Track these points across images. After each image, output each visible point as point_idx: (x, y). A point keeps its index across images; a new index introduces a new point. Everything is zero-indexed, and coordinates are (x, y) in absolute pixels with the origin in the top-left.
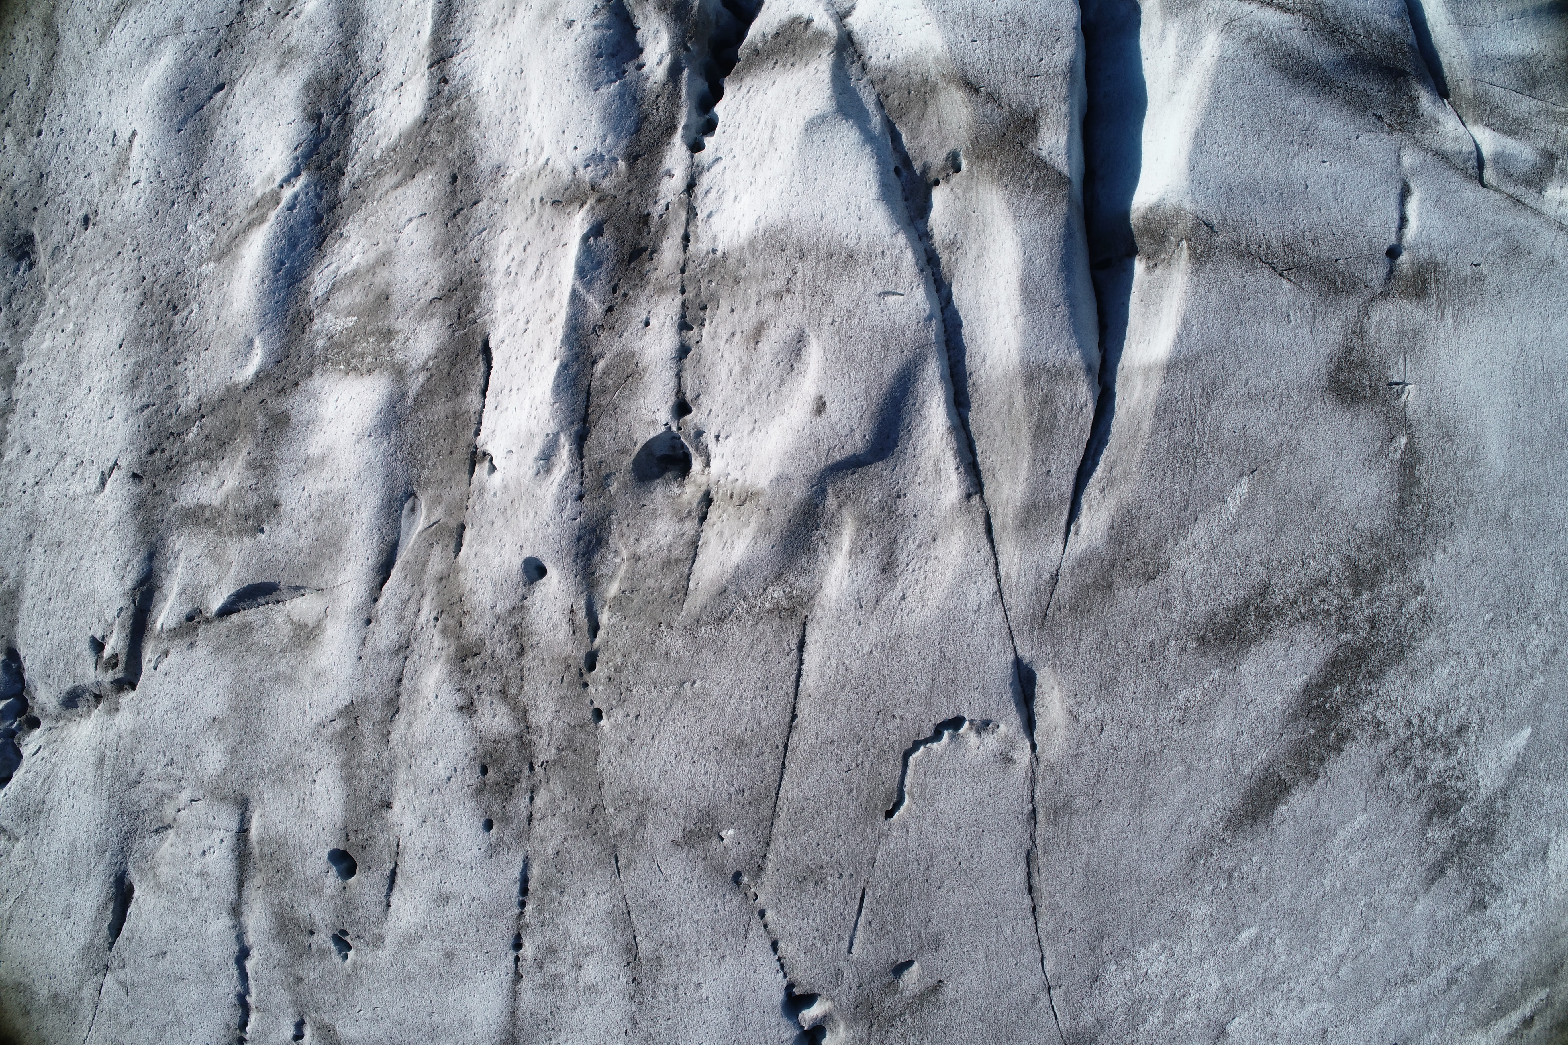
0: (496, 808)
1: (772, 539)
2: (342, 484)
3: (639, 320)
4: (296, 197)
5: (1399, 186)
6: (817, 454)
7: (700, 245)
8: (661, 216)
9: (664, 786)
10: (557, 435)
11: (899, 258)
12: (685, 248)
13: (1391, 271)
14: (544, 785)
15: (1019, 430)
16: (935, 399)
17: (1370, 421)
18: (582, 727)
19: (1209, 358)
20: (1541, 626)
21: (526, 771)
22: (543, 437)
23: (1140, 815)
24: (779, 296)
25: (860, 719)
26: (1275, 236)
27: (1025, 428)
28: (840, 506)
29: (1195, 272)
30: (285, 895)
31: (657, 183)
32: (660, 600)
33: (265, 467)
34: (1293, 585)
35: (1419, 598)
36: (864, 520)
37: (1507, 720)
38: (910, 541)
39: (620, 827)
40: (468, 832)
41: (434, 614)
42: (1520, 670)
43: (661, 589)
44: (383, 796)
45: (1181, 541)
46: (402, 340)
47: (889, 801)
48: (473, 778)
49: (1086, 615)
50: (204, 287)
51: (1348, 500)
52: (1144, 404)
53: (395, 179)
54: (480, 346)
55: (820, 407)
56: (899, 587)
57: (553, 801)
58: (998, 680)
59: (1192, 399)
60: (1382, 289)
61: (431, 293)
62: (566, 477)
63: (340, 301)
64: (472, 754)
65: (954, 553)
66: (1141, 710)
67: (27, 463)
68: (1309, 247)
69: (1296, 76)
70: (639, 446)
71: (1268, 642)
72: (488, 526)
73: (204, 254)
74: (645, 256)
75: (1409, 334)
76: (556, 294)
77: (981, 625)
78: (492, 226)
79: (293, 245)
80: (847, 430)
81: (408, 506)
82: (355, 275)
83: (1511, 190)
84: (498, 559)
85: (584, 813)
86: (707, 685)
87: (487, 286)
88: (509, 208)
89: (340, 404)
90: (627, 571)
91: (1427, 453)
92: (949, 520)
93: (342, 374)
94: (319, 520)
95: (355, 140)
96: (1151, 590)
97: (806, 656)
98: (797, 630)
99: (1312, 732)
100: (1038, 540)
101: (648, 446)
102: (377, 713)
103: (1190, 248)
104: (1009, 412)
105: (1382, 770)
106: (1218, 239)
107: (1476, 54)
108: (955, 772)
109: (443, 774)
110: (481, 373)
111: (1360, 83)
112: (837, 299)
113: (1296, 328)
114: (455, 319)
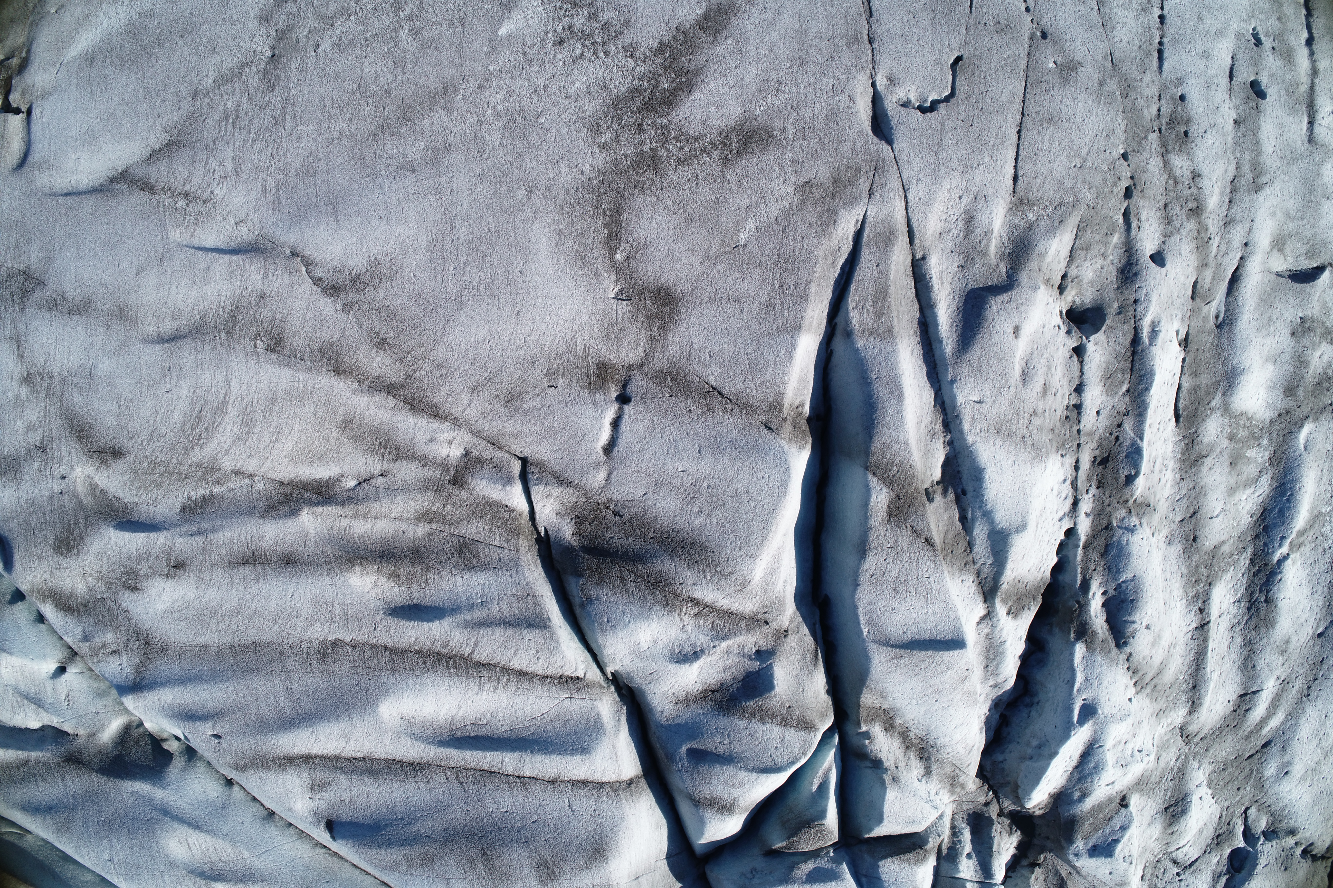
0: (1179, 109)
1: (1037, 250)
2: (1258, 340)
3: (1103, 416)
4: (1280, 546)
5: (615, 453)
6: (1017, 300)
7: (1070, 461)
8: (1091, 486)
9: (1090, 103)
10: (1150, 344)
11: (972, 426)
12: (1078, 461)
13: (625, 386)
14: (1153, 118)
16: (944, 326)
17: (646, 273)
19: (770, 331)
20: (494, 107)
21: (1163, 128)
22: (1157, 345)
23: (801, 26)
24: (1035, 413)
25: (982, 124)
26: (721, 418)
27: (892, 298)
28: (998, 266)
29: (781, 394)
30: (1289, 76)
31: (1094, 509)
32: (1093, 225)
34: (704, 163)
35: (603, 141)
36: (984, 253)
37: (520, 43)
38: (955, 236)
39: (1112, 82)
40: (1194, 96)
41: (1211, 242)
42: (511, 78)
43: (1092, 232)
44: (1239, 129)
45: (787, 205)
46: (1224, 431)
47: (960, 67)
48: (1193, 130)
49: (850, 165)
50: (1328, 495)
51: (664, 218)
52: (813, 305)
53: (1223, 549)
54: (1181, 419)
55: (1016, 331)
56: (963, 205)
57: (1148, 106)
58: (901, 133)
60: (632, 373)
61: (1208, 461)
62: (1144, 316)
63: (1253, 470)
64: (1193, 145)
65: (931, 222)
66: (808, 95)
68: (694, 408)
69: (693, 545)
70: (1103, 330)
71: (722, 127)
72: (1181, 295)
74: (1099, 460)
75: (613, 336)
76: (1150, 442)
77: (916, 170)
78: (1174, 503)
79: (1282, 512)
80: (1001, 312)
81: (1221, 319)
82: (1246, 486)
83: (498, 454)
84: (1178, 270)
85: (1132, 95)
86: (1068, 164)
87: (1176, 462)
88: (1167, 512)
89: (1257, 396)
90: (1109, 249)
91: (598, 245)
92: (933, 245)
93: (1255, 417)
95: (1245, 582)
96: (807, 175)
97: (1013, 171)
98: (1018, 189)
99: (683, 60)
100: (884, 219)
101: (1098, 330)
102: (1243, 183)
103: (783, 413)
104: (899, 312)
105: (626, 24)
106: (763, 418)
107: (517, 573)
108: (923, 77)
109: (1208, 135)
110: (1181, 401)
111: (631, 543)
112: (1007, 404)
113: (704, 348)
114: (1195, 441)
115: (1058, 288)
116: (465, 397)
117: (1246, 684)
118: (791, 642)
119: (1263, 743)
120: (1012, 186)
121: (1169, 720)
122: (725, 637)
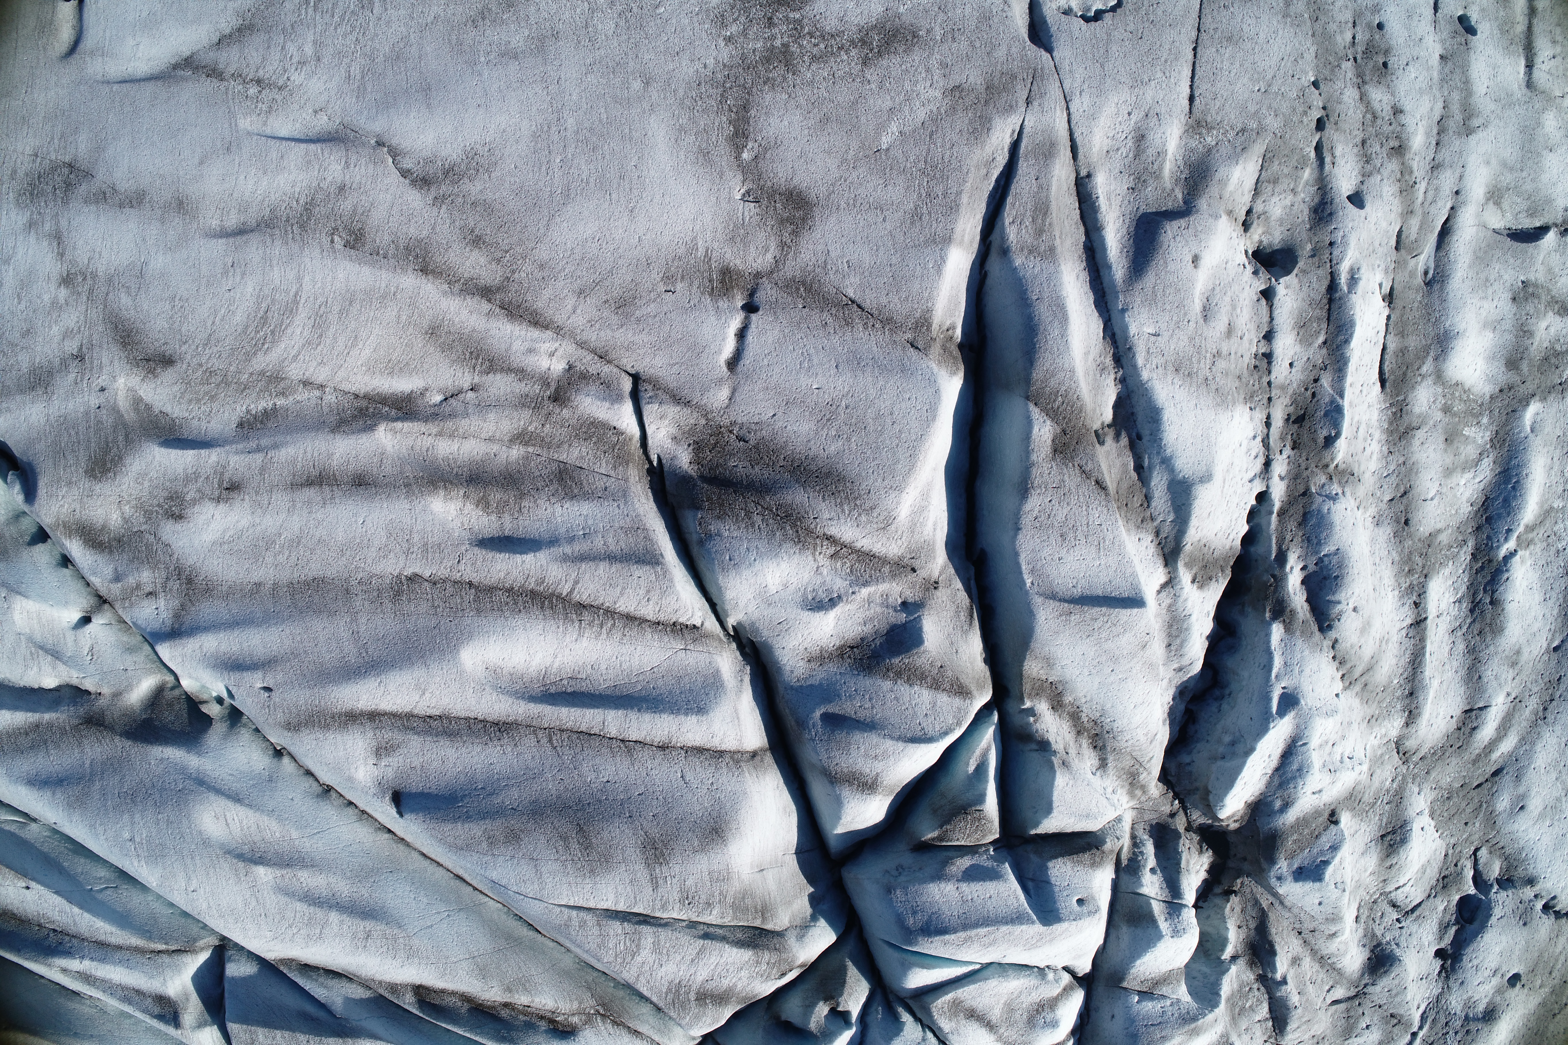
1: (1218, 176)
2: (1474, 302)
3: (1297, 369)
4: (1506, 540)
5: (740, 368)
6: (1196, 227)
7: (1260, 416)
8: (1285, 446)
9: (1275, 23)
11: (1147, 361)
12: (1269, 417)
13: (752, 293)
14: (1347, 45)
16: (1114, 250)
17: (776, 175)
18: (1326, 79)
19: (917, 243)
21: (1359, 57)
24: (1219, 354)
25: (1153, 36)
26: (861, 333)
27: (1054, 215)
28: (1173, 190)
29: (929, 311)
30: (1502, 13)
31: (1289, 472)
32: (1281, 156)
33: (1522, 330)
34: (842, 61)
35: (728, 34)
36: (1157, 176)
38: (1124, 155)
41: (1417, 186)
43: (1280, 164)
44: (1446, 65)
45: (935, 109)
46: (1438, 402)
48: (1392, 61)
49: (1004, 71)
50: (1560, 488)
51: (796, 117)
52: (964, 218)
53: (1440, 538)
54: (1387, 384)
55: (1196, 260)
56: (1132, 123)
57: (1341, 32)
58: (1062, 41)
59: (930, 213)
60: (760, 281)
61: (1420, 434)
62: (1341, 261)
63: (1473, 451)
64: (1394, 78)
65: (1097, 138)
68: (830, 321)
69: (829, 474)
70: (1295, 273)
71: (862, 24)
72: (1383, 244)
73: (1561, 516)
74: (1293, 418)
75: (739, 239)
76: (1351, 405)
77: (1079, 81)
78: (1381, 479)
79: (1507, 501)
80: (1178, 239)
81: (1430, 275)
82: (1464, 469)
83: (607, 369)
84: (1379, 215)
85: (1322, 18)
86: (1251, 87)
87: (1383, 431)
88: (1373, 487)
89: (1475, 366)
90: (1299, 184)
91: (723, 143)
92: (1100, 163)
93: (1472, 390)
95: (1466, 579)
96: (956, 79)
97: (1189, 91)
98: (1194, 110)
100: (1043, 132)
101: (1289, 272)
104: (1062, 231)
106: (909, 336)
107: (626, 503)
109: (1410, 68)
110: (1387, 363)
111: (757, 472)
112: (1186, 340)
113: (843, 256)
114: (1404, 410)
115: (1243, 225)
116: (570, 302)
117: (1471, 698)
118: (942, 595)
119: (1493, 770)
120: (1188, 107)
121: (1383, 731)
122: (866, 584)
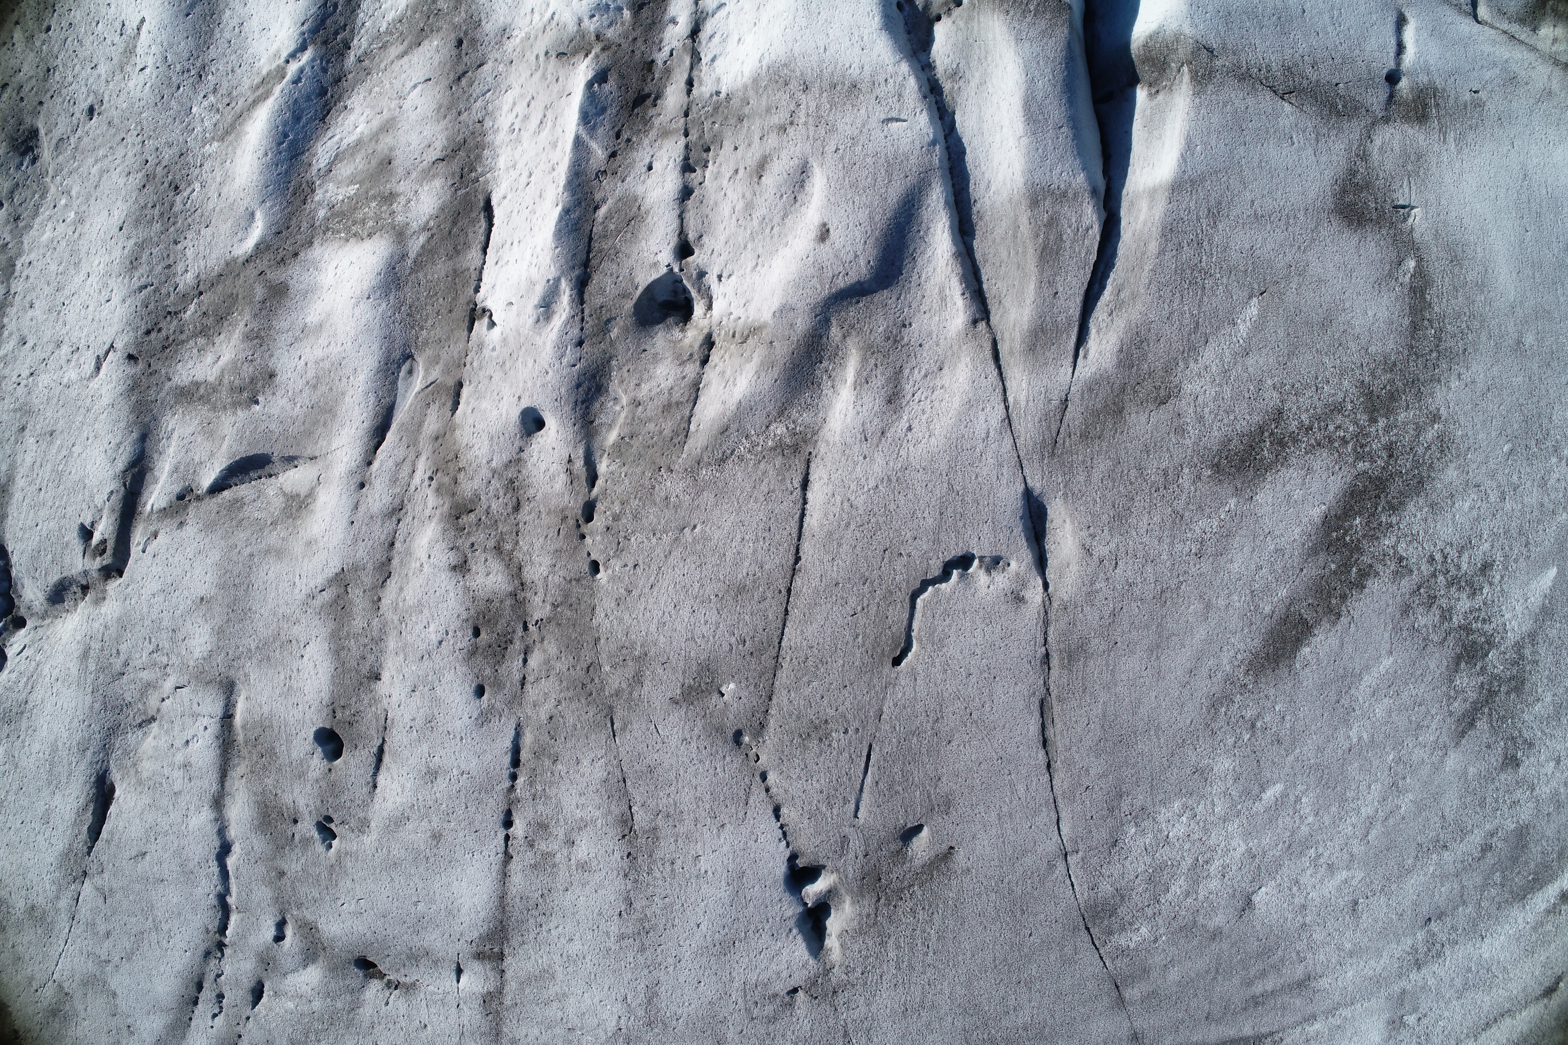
0: (488, 672)
1: (775, 373)
2: (339, 349)
3: (642, 164)
4: (301, 70)
5: (1395, 15)
6: (821, 282)
7: (703, 89)
8: (665, 62)
9: (662, 639)
10: (557, 280)
11: (902, 86)
12: (689, 92)
13: (1391, 96)
14: (538, 645)
15: (1025, 253)
16: (940, 226)
17: (1378, 244)
19: (1214, 178)
20: (1561, 459)
21: (520, 632)
22: (544, 283)
23: (1158, 658)
24: (783, 129)
25: (866, 558)
26: (1274, 60)
27: (1031, 251)
28: (844, 337)
29: (1197, 94)
30: (269, 781)
31: (662, 30)
32: (660, 444)
33: (262, 338)
34: (1307, 410)
35: (1436, 426)
36: (869, 350)
37: (1532, 558)
38: (916, 371)
39: (616, 685)
40: (458, 699)
41: (429, 474)
42: (1542, 505)
43: (661, 433)
44: (372, 666)
45: (1192, 365)
46: (403, 202)
47: (896, 647)
48: (465, 640)
49: (1097, 441)
50: (207, 166)
51: (1359, 323)
52: (1150, 225)
53: (401, 48)
54: (482, 204)
55: (824, 234)
56: (905, 418)
57: (547, 662)
58: (1009, 513)
59: (1198, 220)
60: (1383, 113)
61: (433, 156)
62: (566, 323)
63: (343, 171)
64: (464, 615)
65: (961, 380)
66: (1156, 542)
67: (22, 354)
68: (1309, 71)
70: (640, 289)
71: (1284, 470)
72: (486, 381)
73: (207, 135)
74: (649, 102)
75: (1412, 158)
76: (560, 144)
77: (990, 454)
78: (496, 86)
79: (297, 118)
80: (851, 256)
81: (405, 368)
82: (359, 143)
83: (1505, 25)
84: (495, 412)
85: (579, 673)
86: (707, 529)
87: (490, 145)
88: (514, 68)
89: (339, 271)
90: (626, 417)
91: (1437, 278)
92: (955, 348)
93: (342, 242)
94: (315, 387)
95: (361, 15)
96: (1163, 414)
97: (810, 495)
98: (801, 467)
99: (1333, 566)
100: (1046, 364)
101: (649, 289)
102: (368, 579)
103: (1190, 71)
104: (1015, 236)
105: (1406, 610)
106: (1218, 63)
108: (965, 613)
109: (434, 638)
110: (482, 230)
112: (840, 127)
113: (1299, 149)
114: (457, 178)
115: (715, 341)
120: (811, 471)
